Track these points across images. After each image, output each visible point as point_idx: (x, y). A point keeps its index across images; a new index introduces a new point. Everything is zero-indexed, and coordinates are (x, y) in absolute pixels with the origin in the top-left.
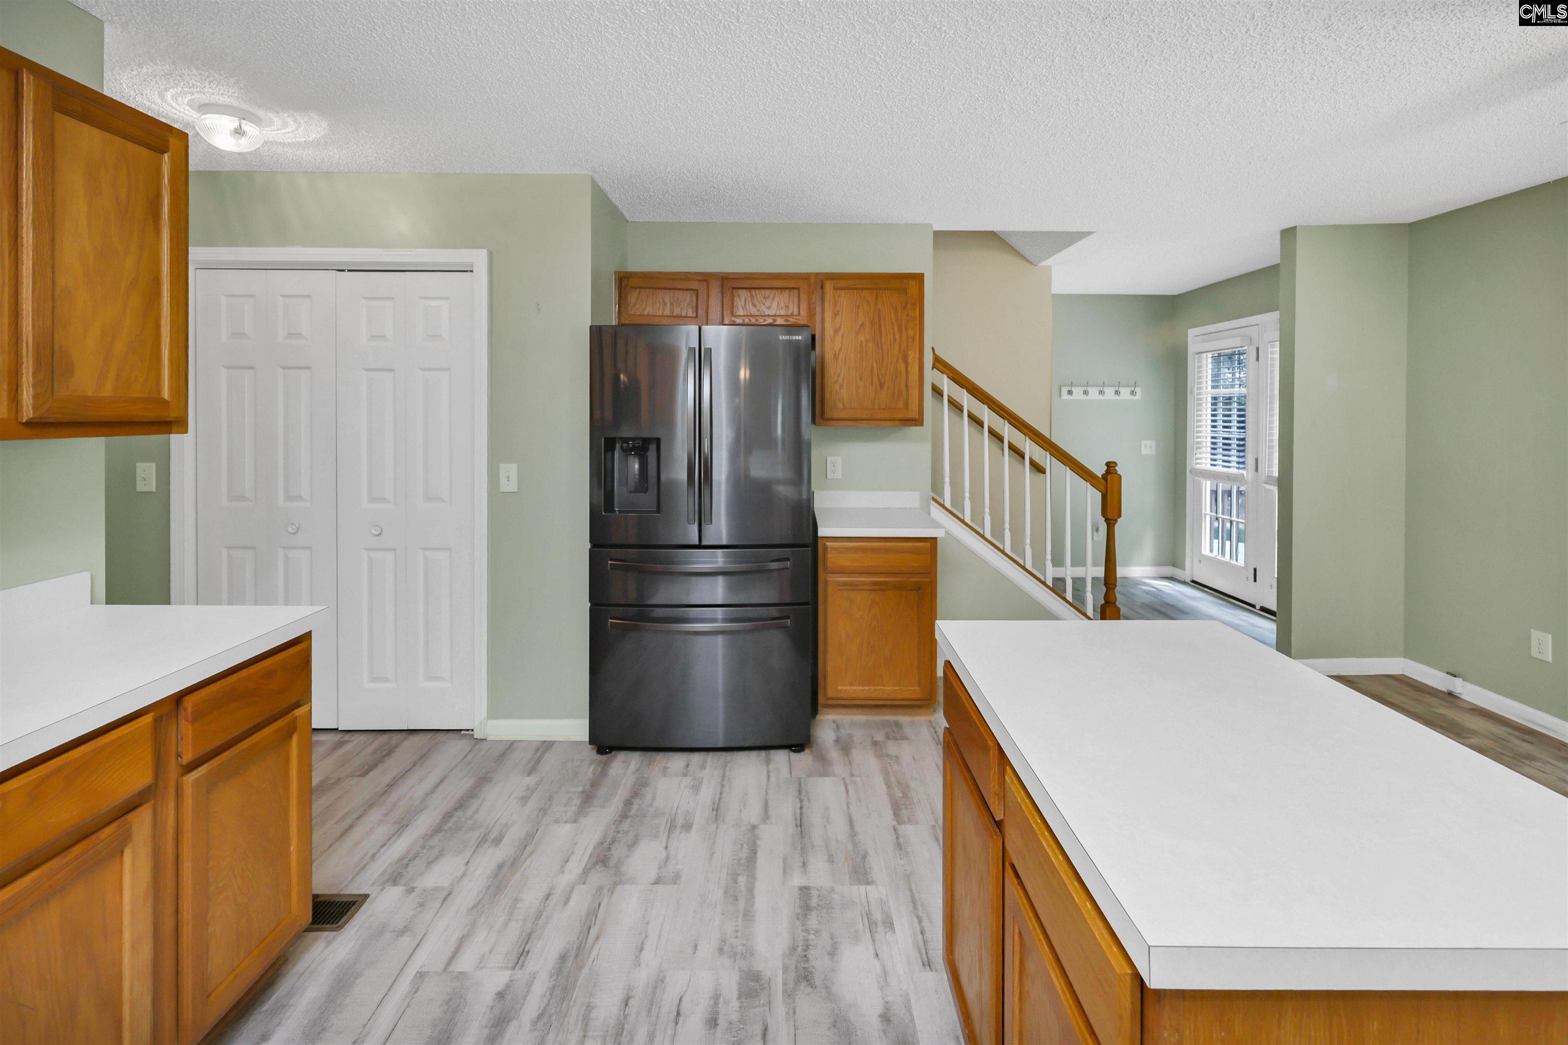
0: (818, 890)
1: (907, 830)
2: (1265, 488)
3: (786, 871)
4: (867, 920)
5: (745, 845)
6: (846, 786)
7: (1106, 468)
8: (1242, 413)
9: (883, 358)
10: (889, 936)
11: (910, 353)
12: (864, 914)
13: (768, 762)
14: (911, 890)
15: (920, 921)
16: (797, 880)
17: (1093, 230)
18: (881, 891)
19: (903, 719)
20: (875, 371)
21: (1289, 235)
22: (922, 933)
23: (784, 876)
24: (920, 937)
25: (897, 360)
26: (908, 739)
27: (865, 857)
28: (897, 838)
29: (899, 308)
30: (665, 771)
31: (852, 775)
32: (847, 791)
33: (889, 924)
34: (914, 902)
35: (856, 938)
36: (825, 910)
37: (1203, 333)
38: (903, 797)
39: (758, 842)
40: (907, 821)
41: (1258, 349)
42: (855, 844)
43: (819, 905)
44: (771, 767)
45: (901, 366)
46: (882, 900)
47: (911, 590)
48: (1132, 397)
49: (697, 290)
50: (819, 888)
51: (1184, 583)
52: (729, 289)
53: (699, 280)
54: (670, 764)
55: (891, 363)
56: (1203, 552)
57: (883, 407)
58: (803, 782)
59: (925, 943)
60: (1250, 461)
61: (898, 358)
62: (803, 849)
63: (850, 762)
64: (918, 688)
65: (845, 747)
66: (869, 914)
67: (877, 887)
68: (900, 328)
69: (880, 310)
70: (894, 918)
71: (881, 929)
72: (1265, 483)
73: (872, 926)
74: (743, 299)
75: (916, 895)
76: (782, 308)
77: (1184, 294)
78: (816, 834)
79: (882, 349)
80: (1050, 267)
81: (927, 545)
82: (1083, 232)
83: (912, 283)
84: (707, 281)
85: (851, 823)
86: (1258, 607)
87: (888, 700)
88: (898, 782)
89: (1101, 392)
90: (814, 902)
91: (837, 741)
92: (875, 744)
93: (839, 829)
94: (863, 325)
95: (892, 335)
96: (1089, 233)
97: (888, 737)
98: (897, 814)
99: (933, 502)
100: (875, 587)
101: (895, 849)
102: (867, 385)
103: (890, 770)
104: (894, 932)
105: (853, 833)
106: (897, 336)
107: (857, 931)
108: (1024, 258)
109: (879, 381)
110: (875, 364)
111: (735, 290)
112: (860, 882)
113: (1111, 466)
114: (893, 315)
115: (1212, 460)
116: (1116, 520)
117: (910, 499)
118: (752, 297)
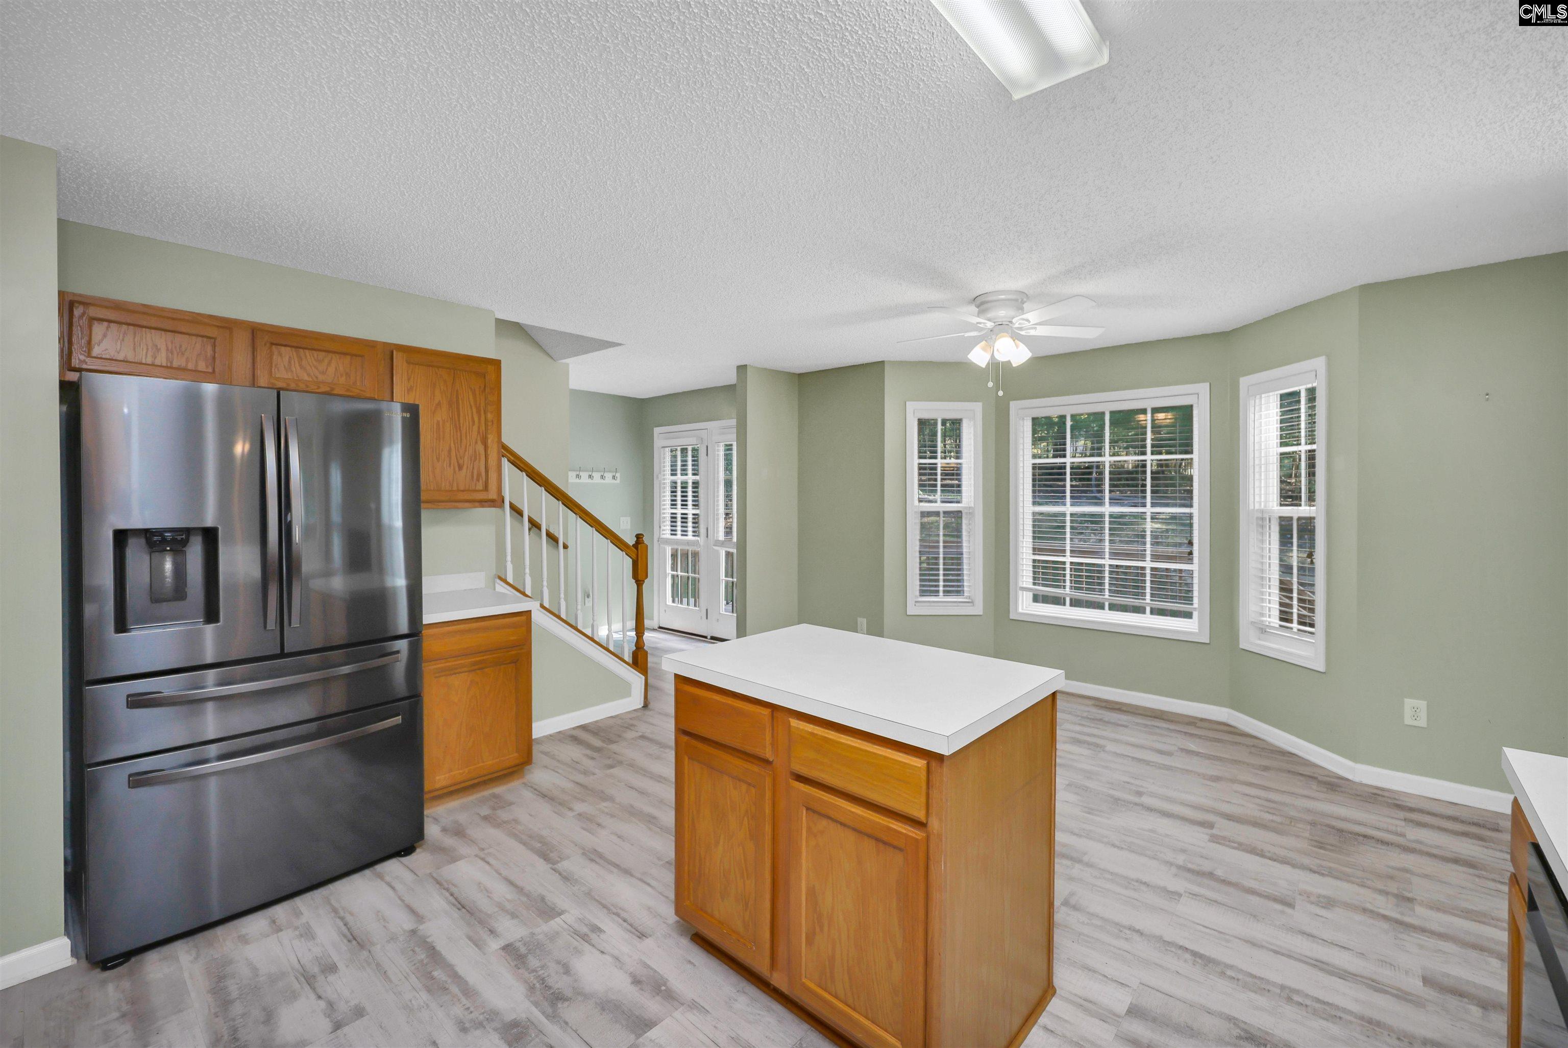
0: (520, 941)
1: (564, 865)
2: (714, 549)
3: (478, 944)
4: (577, 937)
5: (416, 949)
6: (483, 859)
7: (635, 539)
8: (696, 494)
9: (461, 439)
10: (602, 936)
11: (489, 436)
12: (573, 934)
13: (381, 877)
14: (597, 901)
15: (618, 915)
16: (494, 945)
17: (619, 342)
18: (572, 914)
19: (499, 790)
20: (453, 453)
21: (742, 369)
22: (625, 921)
23: (480, 949)
24: (625, 924)
25: (476, 443)
26: (514, 804)
27: (543, 899)
28: (560, 874)
29: (477, 393)
30: (244, 940)
31: (483, 850)
32: (488, 863)
33: (596, 929)
34: (605, 907)
35: (578, 952)
36: (537, 950)
37: (666, 431)
38: (543, 845)
39: (429, 940)
40: (559, 860)
41: (707, 447)
42: (528, 896)
43: (529, 950)
44: (387, 878)
45: (480, 448)
46: (580, 919)
47: (510, 663)
48: (614, 481)
49: (215, 339)
50: (521, 939)
51: (654, 630)
52: (265, 345)
53: (218, 327)
54: (244, 931)
55: (470, 445)
56: (668, 603)
57: (462, 488)
58: (435, 875)
59: (631, 925)
60: (702, 530)
61: (477, 440)
62: (481, 922)
63: (471, 840)
64: (516, 755)
65: (459, 832)
66: (576, 933)
67: (569, 912)
68: (479, 412)
69: (457, 391)
70: (598, 924)
71: (593, 936)
72: (714, 545)
73: (585, 938)
74: (286, 359)
75: (603, 902)
76: (342, 376)
77: (649, 398)
78: (484, 904)
79: (460, 430)
80: (568, 364)
81: (524, 618)
82: (614, 343)
83: (491, 368)
84: (230, 329)
85: (511, 883)
86: (709, 637)
87: (494, 773)
88: (530, 837)
89: (590, 476)
90: (523, 950)
91: (444, 830)
92: (486, 818)
93: (501, 891)
94: (439, 404)
95: (470, 416)
96: (620, 345)
97: (494, 809)
98: (545, 857)
99: (498, 581)
100: (476, 667)
101: (564, 882)
102: (445, 466)
103: (517, 832)
104: (605, 932)
105: (520, 890)
106: (476, 419)
107: (575, 948)
108: (548, 354)
109: (458, 462)
110: (452, 445)
111: (274, 346)
112: (553, 918)
113: (639, 537)
114: (471, 397)
115: (672, 530)
116: (644, 581)
117: (476, 580)
118: (300, 359)
